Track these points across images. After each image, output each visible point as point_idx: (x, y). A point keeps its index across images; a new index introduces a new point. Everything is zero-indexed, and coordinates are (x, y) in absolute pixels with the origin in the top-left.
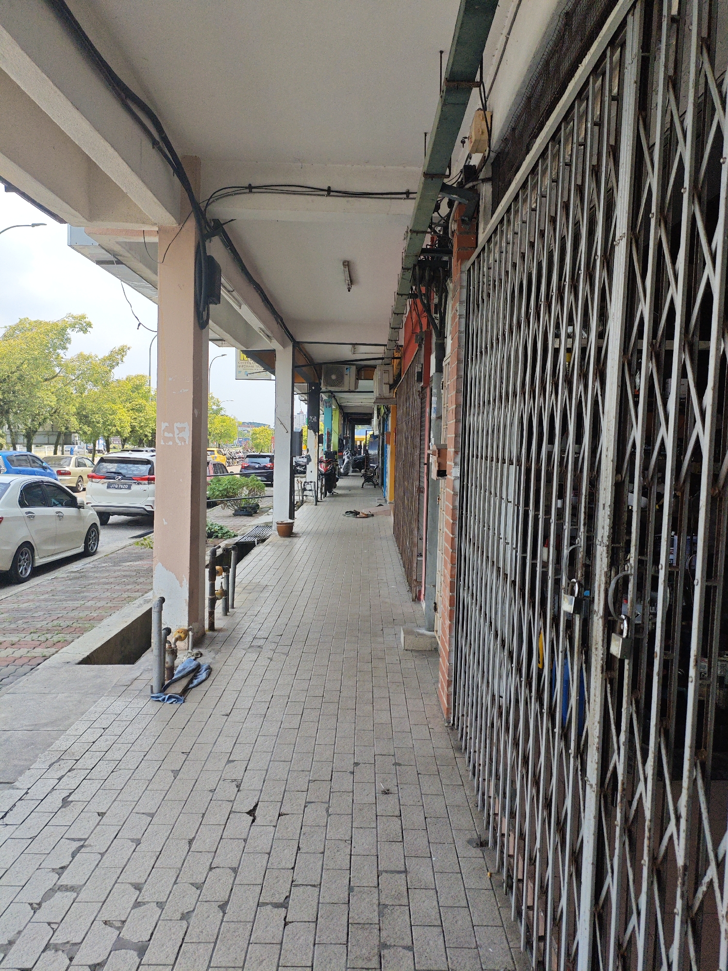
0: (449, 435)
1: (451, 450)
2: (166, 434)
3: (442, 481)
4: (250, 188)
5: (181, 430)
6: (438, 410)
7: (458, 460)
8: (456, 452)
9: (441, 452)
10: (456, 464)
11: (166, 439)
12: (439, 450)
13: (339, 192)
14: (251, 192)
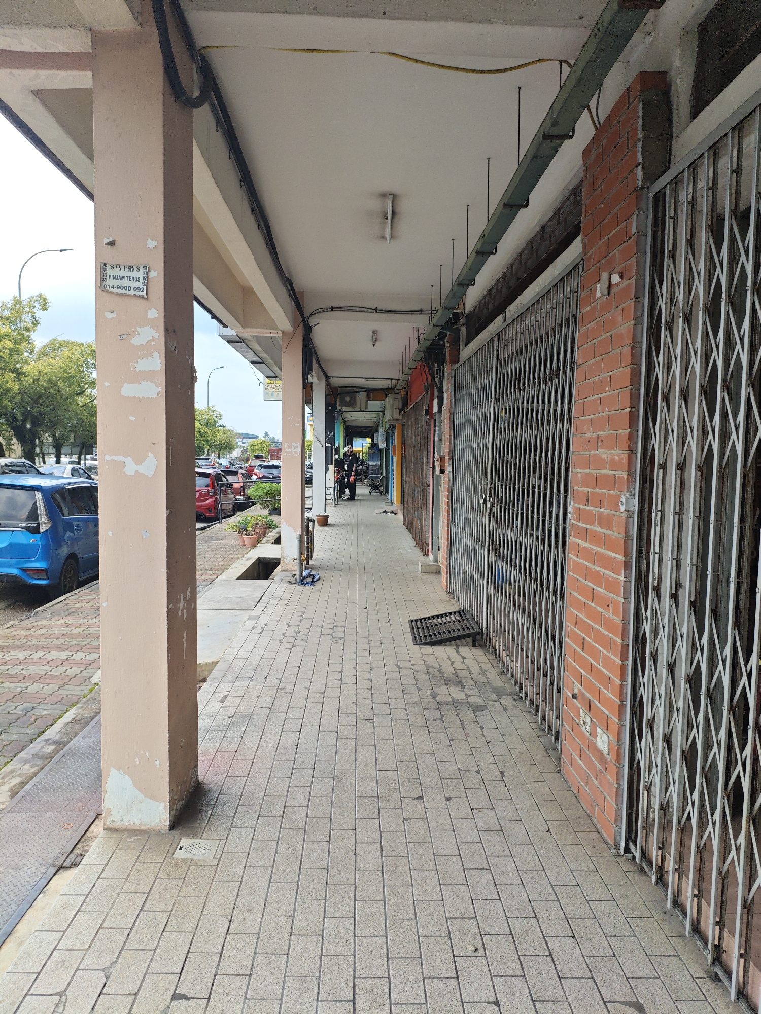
0: (446, 451)
1: (447, 458)
2: (287, 450)
3: (442, 476)
4: (332, 308)
5: (296, 447)
6: (440, 435)
7: (451, 463)
8: (450, 459)
9: (442, 460)
10: (450, 465)
11: (287, 453)
12: (441, 458)
13: (382, 310)
14: (332, 310)
